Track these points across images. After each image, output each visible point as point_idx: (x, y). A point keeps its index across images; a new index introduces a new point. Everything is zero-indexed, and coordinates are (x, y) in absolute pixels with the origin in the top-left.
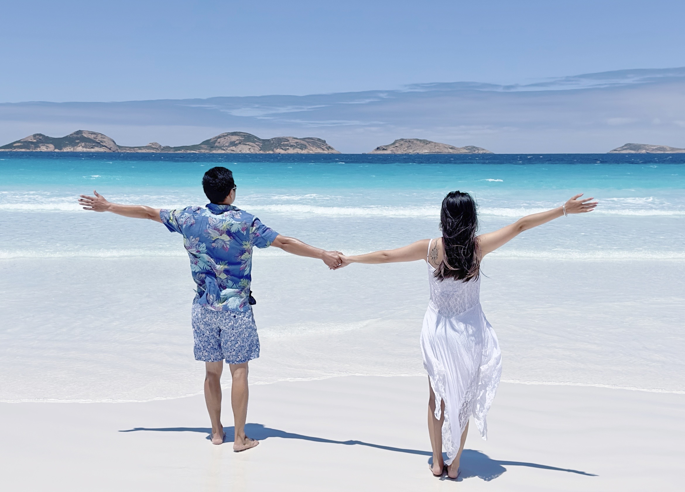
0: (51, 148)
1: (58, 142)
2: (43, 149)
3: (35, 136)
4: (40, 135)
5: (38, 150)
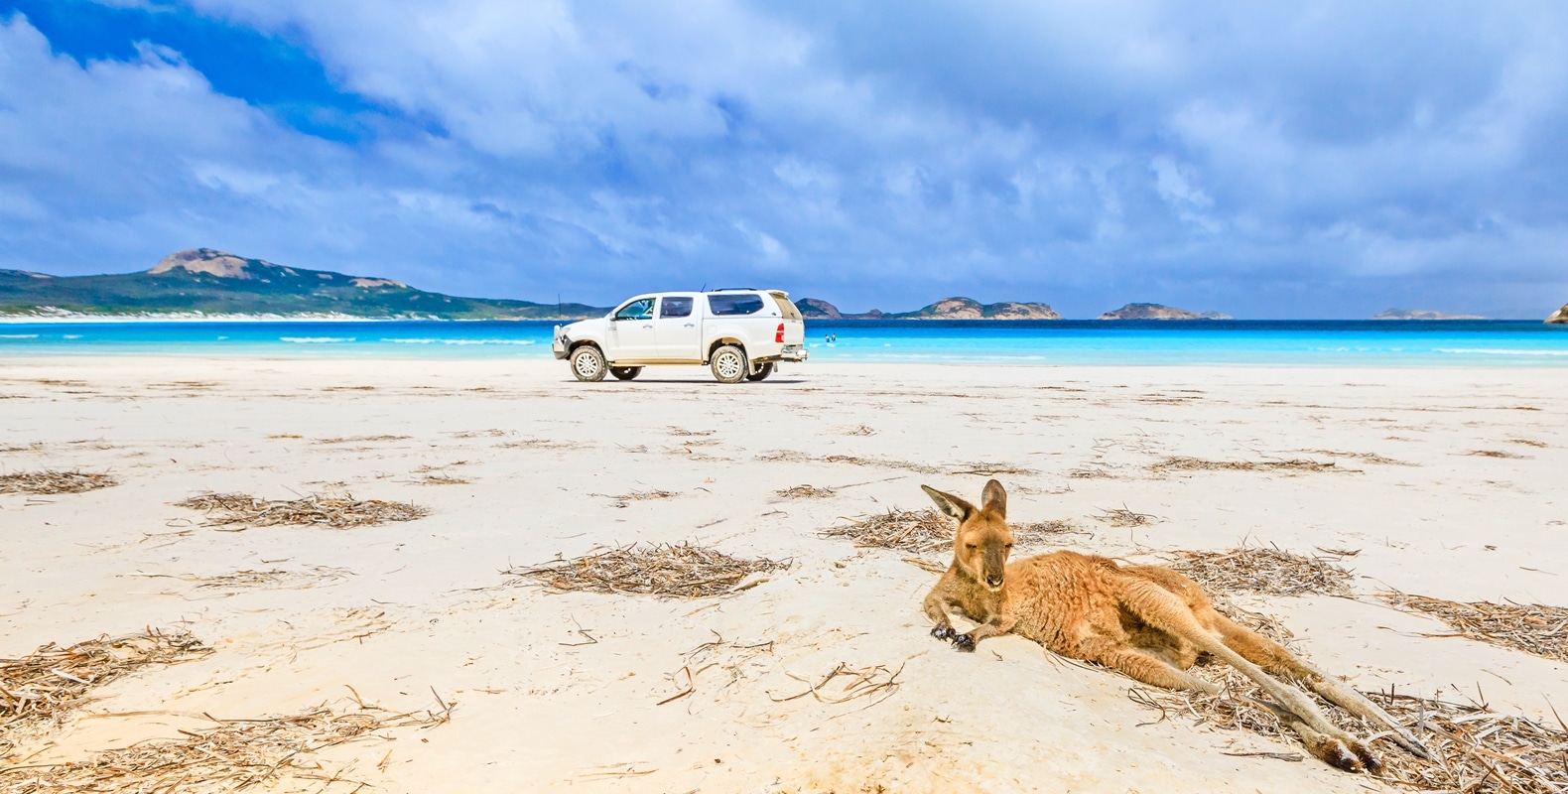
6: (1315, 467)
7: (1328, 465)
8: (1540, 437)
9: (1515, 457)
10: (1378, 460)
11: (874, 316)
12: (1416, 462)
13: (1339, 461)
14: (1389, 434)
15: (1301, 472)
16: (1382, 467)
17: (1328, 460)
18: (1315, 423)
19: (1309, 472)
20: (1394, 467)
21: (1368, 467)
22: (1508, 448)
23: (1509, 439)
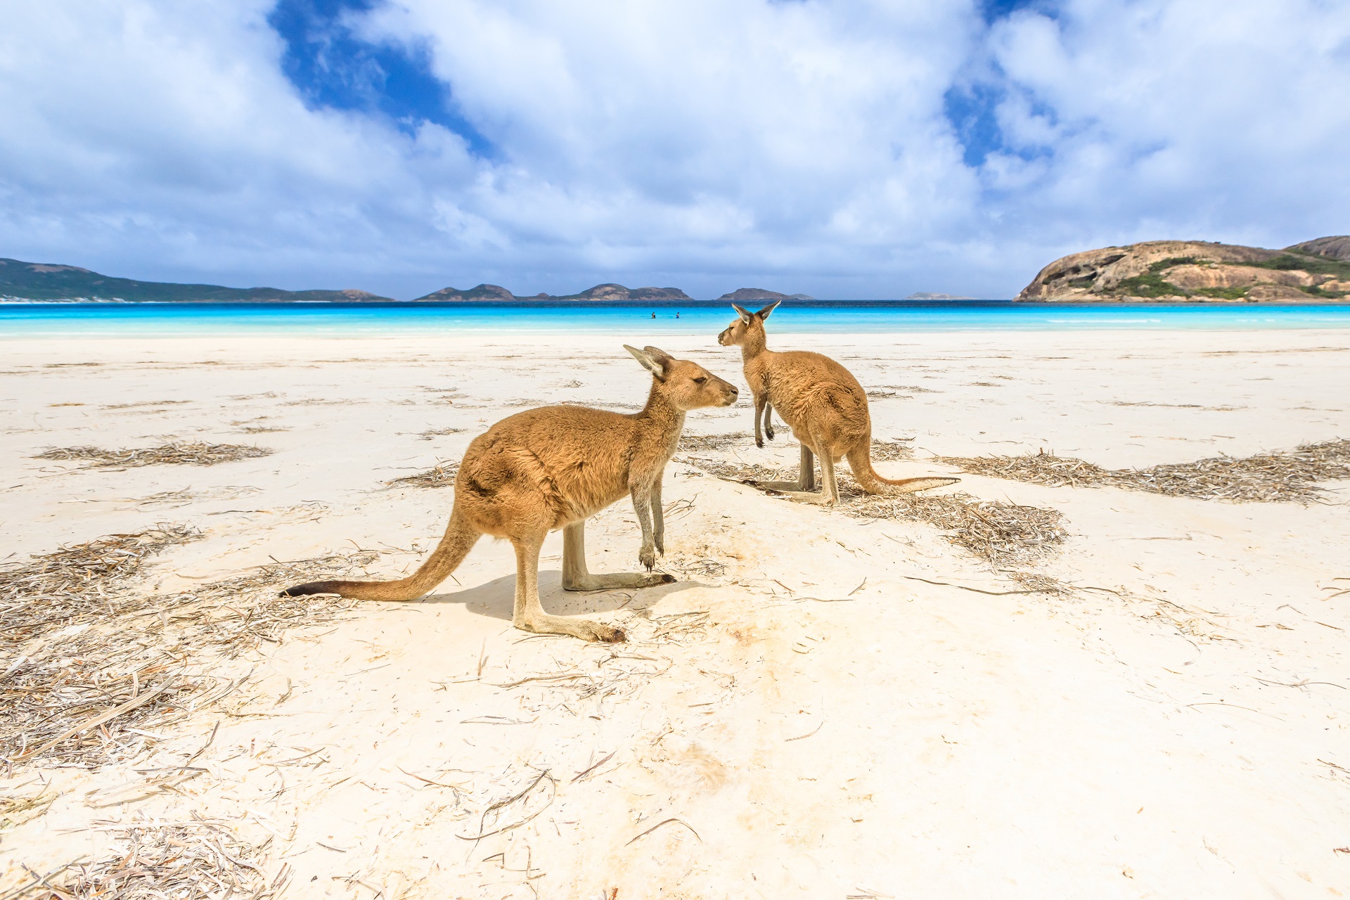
0: (459, 299)
1: (466, 294)
2: (453, 299)
3: (446, 289)
4: (451, 288)
5: (449, 300)
6: (884, 395)
7: (891, 394)
8: (1009, 374)
9: (996, 386)
10: (920, 390)
11: (543, 298)
12: (942, 390)
13: (898, 392)
14: (925, 375)
15: (877, 399)
16: (922, 394)
17: (892, 391)
18: (879, 370)
19: (881, 398)
20: (930, 394)
21: (914, 395)
22: (992, 381)
23: (992, 376)
